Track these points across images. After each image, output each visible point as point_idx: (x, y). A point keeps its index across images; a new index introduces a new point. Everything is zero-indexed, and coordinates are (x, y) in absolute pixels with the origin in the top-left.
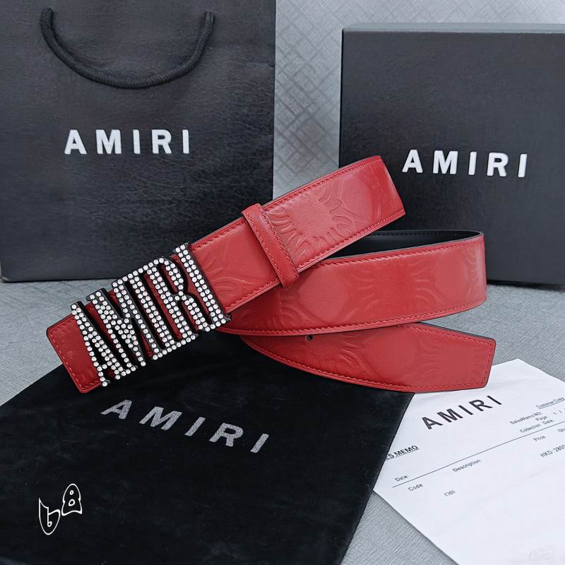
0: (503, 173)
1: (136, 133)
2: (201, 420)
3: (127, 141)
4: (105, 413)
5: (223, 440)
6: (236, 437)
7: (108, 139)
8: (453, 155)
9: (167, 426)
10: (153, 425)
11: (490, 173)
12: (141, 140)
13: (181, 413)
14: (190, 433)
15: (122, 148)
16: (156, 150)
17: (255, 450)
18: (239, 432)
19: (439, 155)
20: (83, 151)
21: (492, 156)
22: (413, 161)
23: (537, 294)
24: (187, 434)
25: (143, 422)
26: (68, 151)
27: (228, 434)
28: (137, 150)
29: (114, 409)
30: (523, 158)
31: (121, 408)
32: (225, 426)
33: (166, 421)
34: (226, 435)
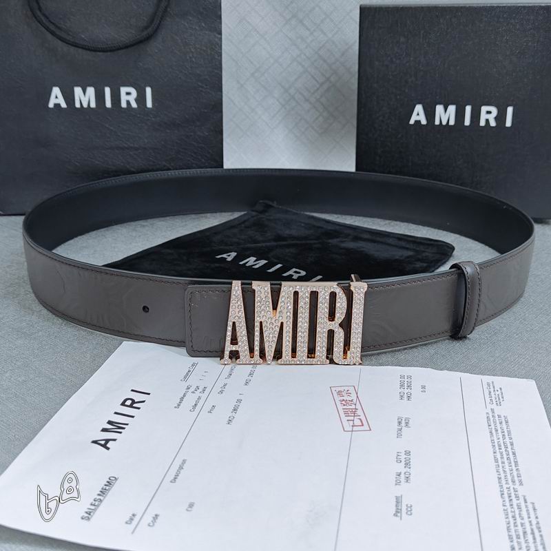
11: (482, 123)
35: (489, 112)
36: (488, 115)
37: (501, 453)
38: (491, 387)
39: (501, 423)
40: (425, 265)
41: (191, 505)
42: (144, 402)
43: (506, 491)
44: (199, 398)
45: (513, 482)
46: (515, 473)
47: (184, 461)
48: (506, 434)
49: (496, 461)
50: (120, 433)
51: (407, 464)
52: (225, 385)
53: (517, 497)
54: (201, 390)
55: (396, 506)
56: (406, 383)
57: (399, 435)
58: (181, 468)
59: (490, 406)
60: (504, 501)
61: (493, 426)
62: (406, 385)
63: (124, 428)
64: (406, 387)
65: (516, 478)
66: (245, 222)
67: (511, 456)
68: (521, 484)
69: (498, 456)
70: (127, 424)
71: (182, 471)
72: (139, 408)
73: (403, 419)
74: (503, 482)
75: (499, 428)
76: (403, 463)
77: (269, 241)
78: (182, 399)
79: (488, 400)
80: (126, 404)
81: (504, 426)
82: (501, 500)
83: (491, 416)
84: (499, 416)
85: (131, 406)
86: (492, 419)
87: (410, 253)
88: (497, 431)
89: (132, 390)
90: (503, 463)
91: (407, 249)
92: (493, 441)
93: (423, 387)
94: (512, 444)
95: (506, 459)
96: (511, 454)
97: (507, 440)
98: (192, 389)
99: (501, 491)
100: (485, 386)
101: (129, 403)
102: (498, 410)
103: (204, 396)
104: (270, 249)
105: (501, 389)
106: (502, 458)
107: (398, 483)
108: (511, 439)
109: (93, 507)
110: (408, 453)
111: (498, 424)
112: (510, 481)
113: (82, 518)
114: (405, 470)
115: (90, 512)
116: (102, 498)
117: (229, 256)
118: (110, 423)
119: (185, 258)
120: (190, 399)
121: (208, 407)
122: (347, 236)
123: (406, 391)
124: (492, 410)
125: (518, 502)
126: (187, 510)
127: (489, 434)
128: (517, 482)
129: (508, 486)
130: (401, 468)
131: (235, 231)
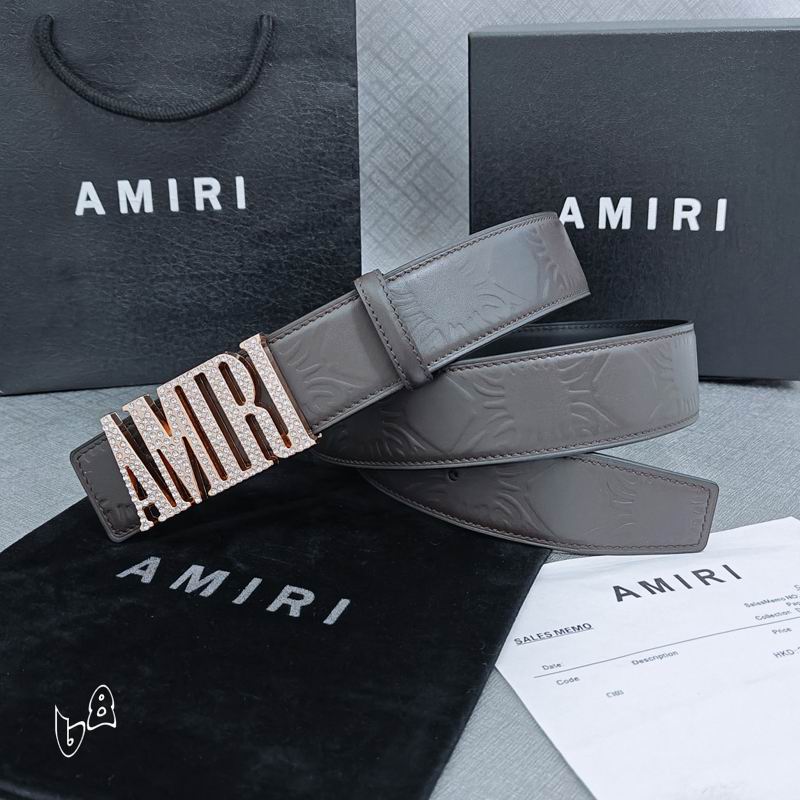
0: (694, 226)
1: (172, 184)
2: (255, 582)
3: (160, 195)
4: (121, 575)
5: (285, 608)
6: (304, 604)
7: (135, 192)
8: (626, 203)
9: (208, 592)
10: (188, 590)
11: (677, 226)
12: (180, 193)
13: (228, 573)
14: (240, 600)
15: (154, 204)
16: (200, 206)
17: (330, 620)
18: (309, 597)
19: (605, 203)
20: (100, 211)
21: (679, 203)
22: (570, 213)
23: (746, 392)
24: (236, 601)
25: (175, 586)
26: (79, 212)
27: (294, 600)
28: (175, 206)
29: (135, 570)
30: (722, 204)
31: (144, 568)
32: (289, 589)
33: (207, 584)
34: (290, 602)
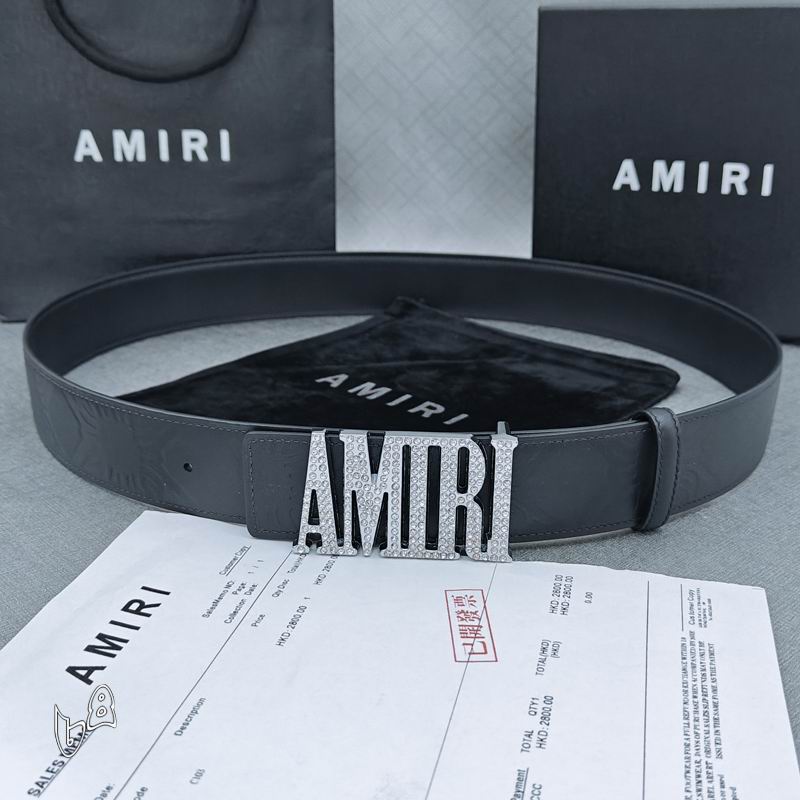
35: (736, 173)
36: (735, 177)
37: (696, 705)
38: (695, 597)
39: (702, 655)
40: (630, 402)
41: (199, 775)
42: (158, 605)
43: (693, 766)
44: (243, 602)
45: (708, 752)
46: (712, 737)
47: (201, 701)
48: (708, 672)
49: (686, 717)
50: (113, 656)
51: (545, 719)
52: (286, 582)
53: (710, 778)
54: (247, 589)
55: (517, 786)
56: (562, 589)
57: (540, 670)
58: (195, 711)
59: (688, 628)
60: (688, 784)
61: (689, 660)
62: (562, 591)
63: (119, 648)
64: (562, 594)
65: (713, 747)
66: (371, 329)
67: (711, 709)
68: (719, 755)
69: (691, 708)
70: (126, 641)
71: (195, 717)
72: (148, 615)
73: (551, 644)
74: (693, 751)
75: (698, 662)
76: (539, 715)
77: (401, 358)
78: (216, 603)
79: (687, 617)
80: (130, 608)
81: (707, 660)
82: (684, 781)
83: (688, 643)
84: (701, 644)
85: (137, 612)
86: (689, 648)
87: (611, 383)
88: (694, 667)
89: (144, 588)
90: (696, 720)
91: (608, 376)
92: (685, 683)
93: (589, 595)
94: (715, 690)
95: (701, 713)
96: (711, 705)
97: (709, 683)
98: (234, 588)
99: (686, 767)
100: (686, 595)
101: (135, 606)
102: (701, 635)
103: (250, 599)
104: (399, 371)
105: (709, 601)
106: (696, 712)
107: (525, 748)
108: (714, 681)
109: (49, 775)
110: (549, 700)
111: (698, 657)
112: (702, 751)
113: (29, 793)
114: (540, 727)
115: (43, 783)
116: (65, 760)
117: (335, 379)
118: (101, 637)
119: (270, 381)
120: (229, 603)
121: (253, 616)
122: (520, 354)
123: (561, 600)
124: (692, 634)
125: (710, 785)
126: (191, 782)
127: (681, 672)
128: (714, 753)
129: (698, 759)
130: (534, 723)
131: (354, 342)
